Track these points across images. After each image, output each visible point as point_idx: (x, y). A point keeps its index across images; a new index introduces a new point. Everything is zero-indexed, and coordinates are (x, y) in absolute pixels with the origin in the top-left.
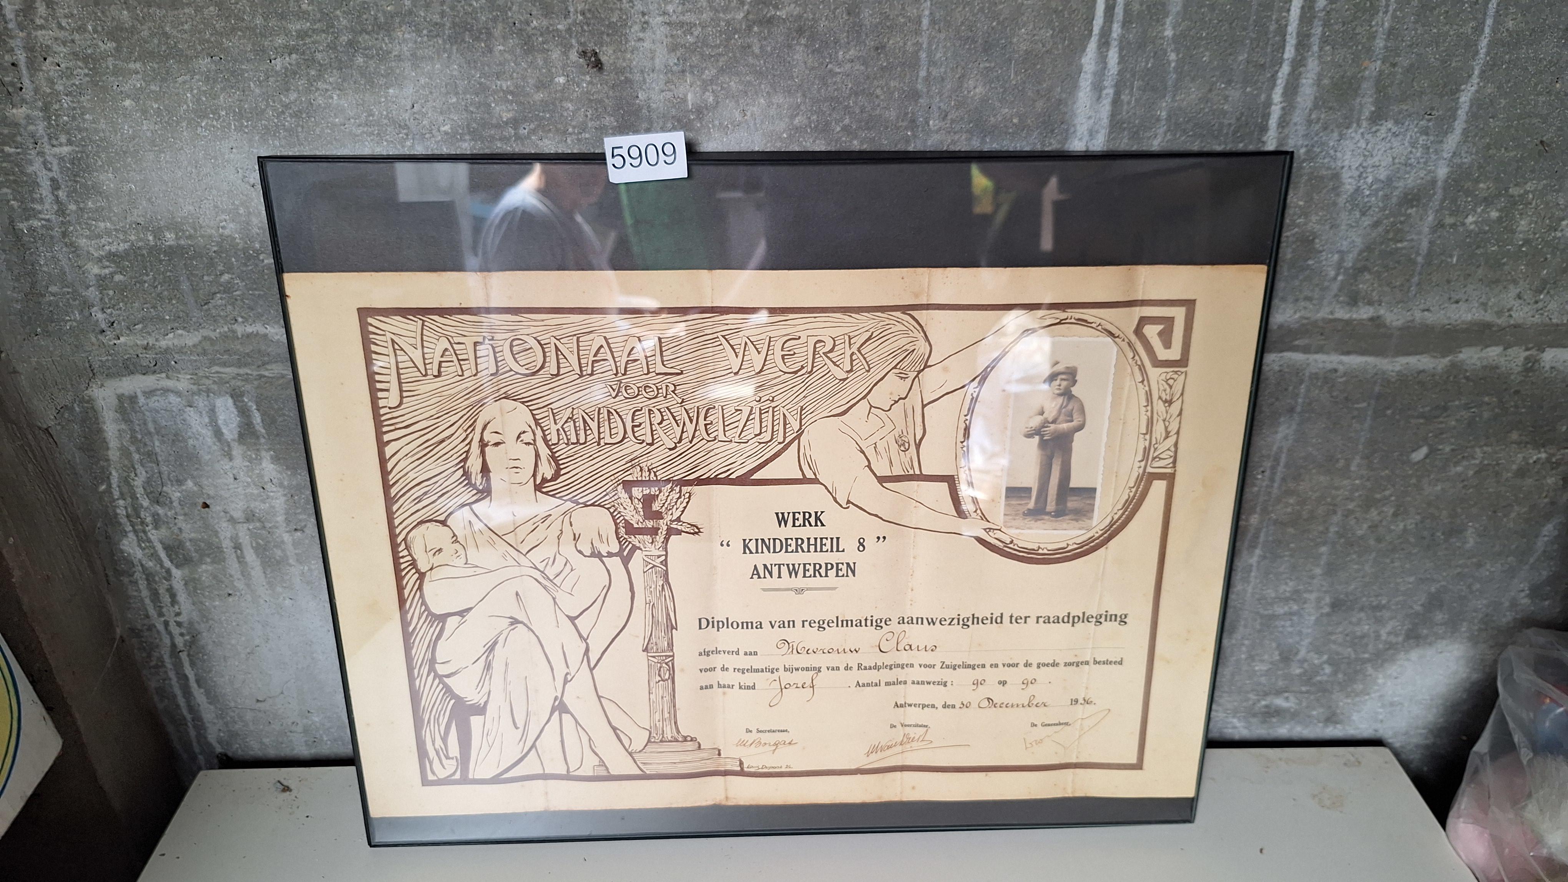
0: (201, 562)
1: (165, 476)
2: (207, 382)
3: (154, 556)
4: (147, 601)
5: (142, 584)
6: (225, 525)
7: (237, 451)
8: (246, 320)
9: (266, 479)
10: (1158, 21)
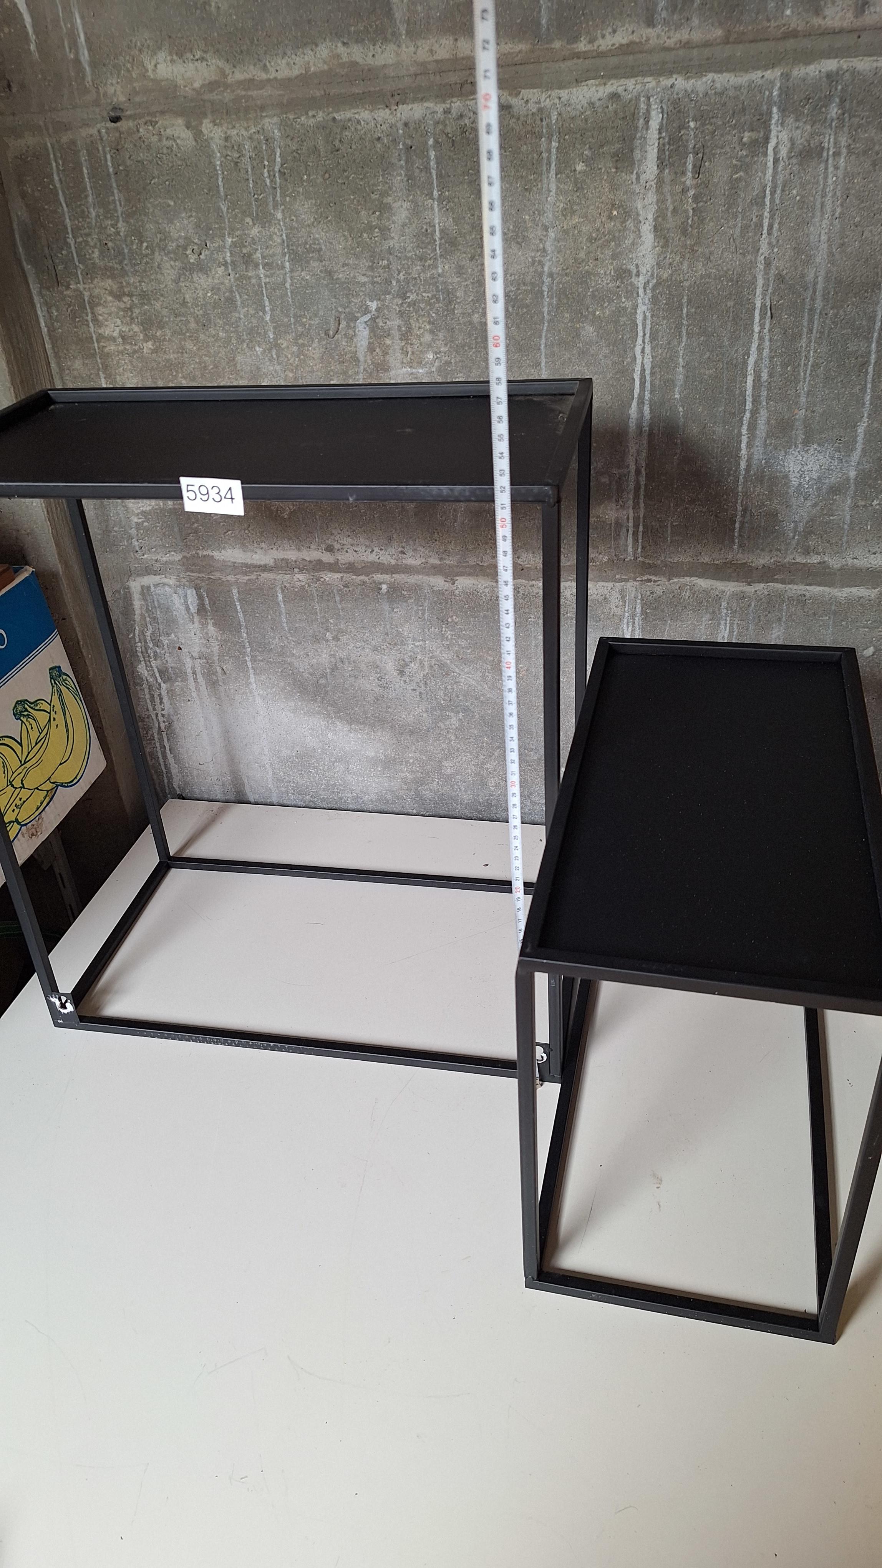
0: (176, 680)
1: (161, 631)
2: (184, 580)
3: (153, 675)
4: (148, 701)
5: (147, 691)
6: (188, 660)
7: (196, 619)
8: (204, 548)
9: (210, 635)
10: (670, 390)
